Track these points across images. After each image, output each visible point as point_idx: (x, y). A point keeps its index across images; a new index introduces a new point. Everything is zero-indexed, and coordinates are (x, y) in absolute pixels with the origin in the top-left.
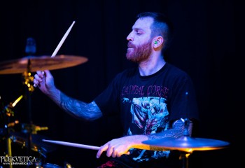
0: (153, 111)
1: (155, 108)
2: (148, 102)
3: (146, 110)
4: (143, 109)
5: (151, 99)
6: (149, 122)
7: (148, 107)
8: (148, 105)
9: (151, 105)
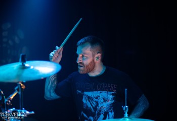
0: (102, 101)
1: (104, 99)
2: (98, 95)
3: (97, 100)
4: (94, 99)
5: (101, 92)
6: (98, 108)
7: (99, 98)
8: (99, 96)
9: (101, 96)
